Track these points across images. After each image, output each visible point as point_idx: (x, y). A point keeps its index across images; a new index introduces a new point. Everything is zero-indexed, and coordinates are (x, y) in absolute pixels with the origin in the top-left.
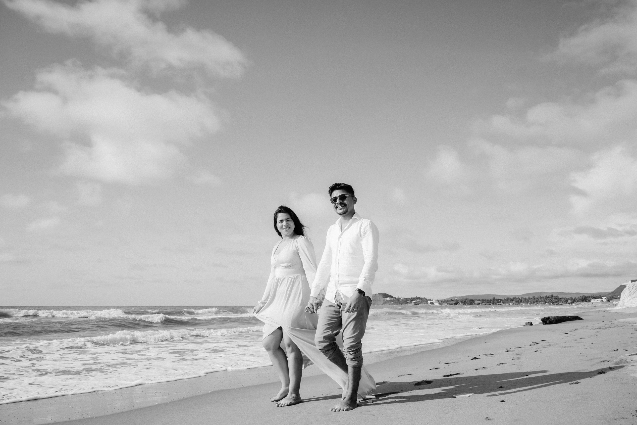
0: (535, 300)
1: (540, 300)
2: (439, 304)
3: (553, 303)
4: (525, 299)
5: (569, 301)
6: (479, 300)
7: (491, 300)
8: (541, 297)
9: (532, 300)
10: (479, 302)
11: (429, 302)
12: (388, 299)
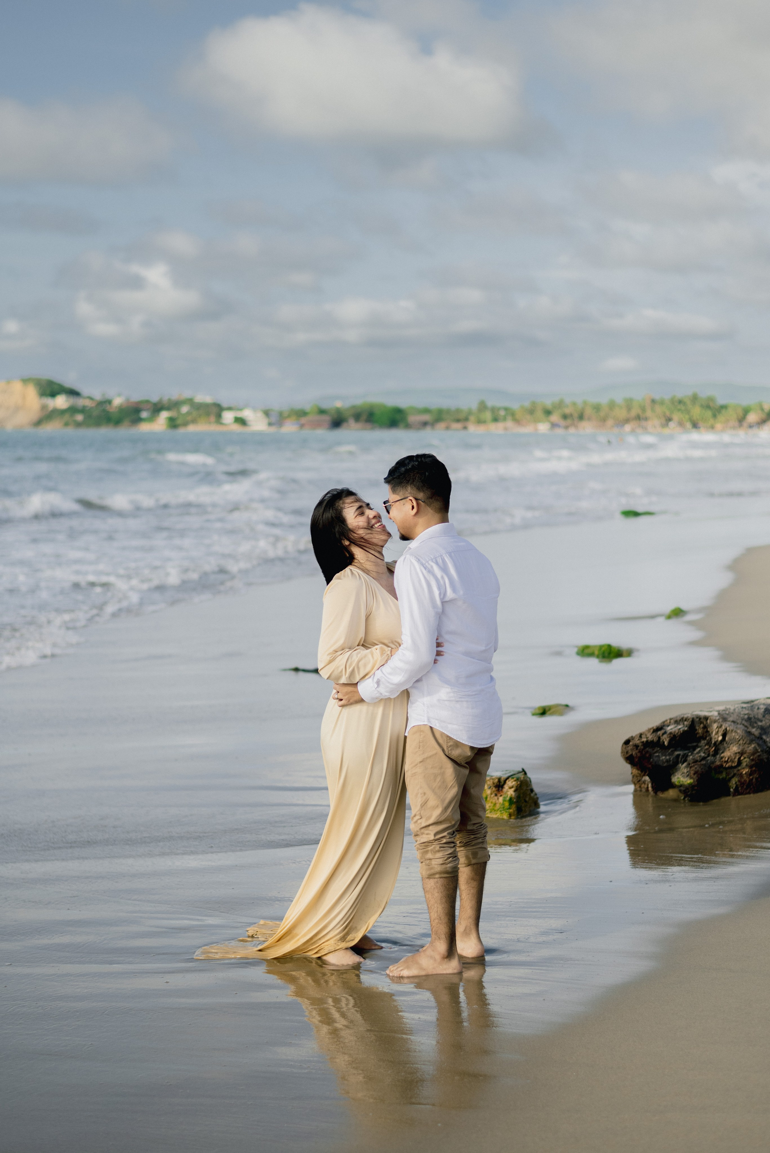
0: (633, 413)
1: (649, 413)
2: (270, 424)
3: (695, 425)
4: (597, 408)
5: (752, 417)
6: (427, 411)
7: (470, 413)
8: (653, 401)
9: (622, 414)
10: (426, 417)
11: (228, 417)
12: (61, 402)
